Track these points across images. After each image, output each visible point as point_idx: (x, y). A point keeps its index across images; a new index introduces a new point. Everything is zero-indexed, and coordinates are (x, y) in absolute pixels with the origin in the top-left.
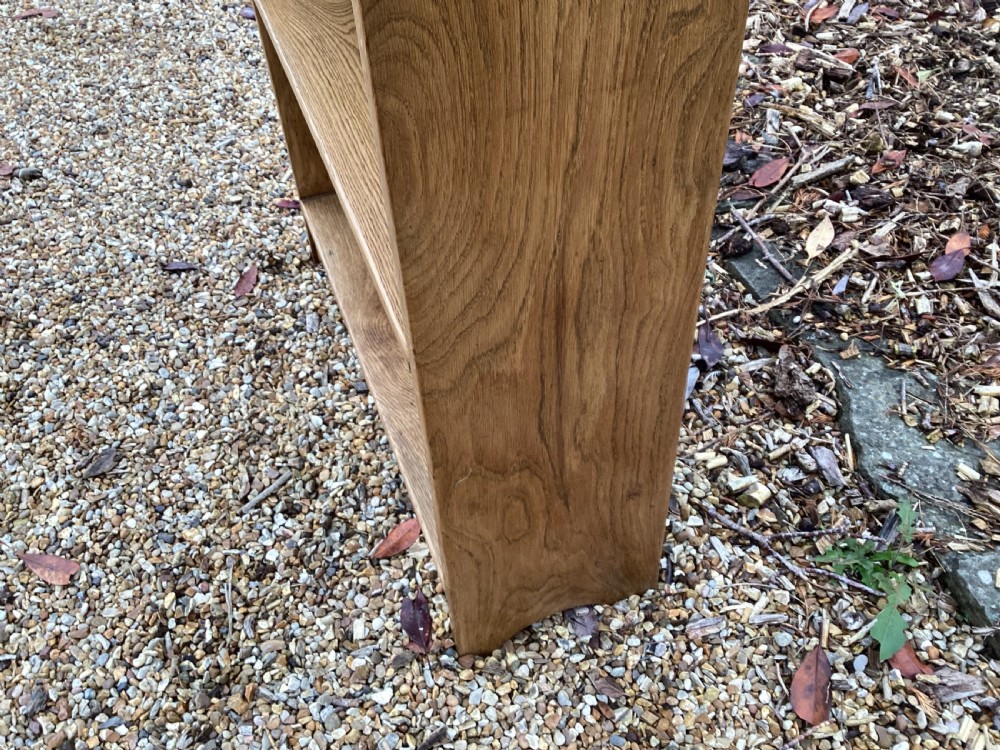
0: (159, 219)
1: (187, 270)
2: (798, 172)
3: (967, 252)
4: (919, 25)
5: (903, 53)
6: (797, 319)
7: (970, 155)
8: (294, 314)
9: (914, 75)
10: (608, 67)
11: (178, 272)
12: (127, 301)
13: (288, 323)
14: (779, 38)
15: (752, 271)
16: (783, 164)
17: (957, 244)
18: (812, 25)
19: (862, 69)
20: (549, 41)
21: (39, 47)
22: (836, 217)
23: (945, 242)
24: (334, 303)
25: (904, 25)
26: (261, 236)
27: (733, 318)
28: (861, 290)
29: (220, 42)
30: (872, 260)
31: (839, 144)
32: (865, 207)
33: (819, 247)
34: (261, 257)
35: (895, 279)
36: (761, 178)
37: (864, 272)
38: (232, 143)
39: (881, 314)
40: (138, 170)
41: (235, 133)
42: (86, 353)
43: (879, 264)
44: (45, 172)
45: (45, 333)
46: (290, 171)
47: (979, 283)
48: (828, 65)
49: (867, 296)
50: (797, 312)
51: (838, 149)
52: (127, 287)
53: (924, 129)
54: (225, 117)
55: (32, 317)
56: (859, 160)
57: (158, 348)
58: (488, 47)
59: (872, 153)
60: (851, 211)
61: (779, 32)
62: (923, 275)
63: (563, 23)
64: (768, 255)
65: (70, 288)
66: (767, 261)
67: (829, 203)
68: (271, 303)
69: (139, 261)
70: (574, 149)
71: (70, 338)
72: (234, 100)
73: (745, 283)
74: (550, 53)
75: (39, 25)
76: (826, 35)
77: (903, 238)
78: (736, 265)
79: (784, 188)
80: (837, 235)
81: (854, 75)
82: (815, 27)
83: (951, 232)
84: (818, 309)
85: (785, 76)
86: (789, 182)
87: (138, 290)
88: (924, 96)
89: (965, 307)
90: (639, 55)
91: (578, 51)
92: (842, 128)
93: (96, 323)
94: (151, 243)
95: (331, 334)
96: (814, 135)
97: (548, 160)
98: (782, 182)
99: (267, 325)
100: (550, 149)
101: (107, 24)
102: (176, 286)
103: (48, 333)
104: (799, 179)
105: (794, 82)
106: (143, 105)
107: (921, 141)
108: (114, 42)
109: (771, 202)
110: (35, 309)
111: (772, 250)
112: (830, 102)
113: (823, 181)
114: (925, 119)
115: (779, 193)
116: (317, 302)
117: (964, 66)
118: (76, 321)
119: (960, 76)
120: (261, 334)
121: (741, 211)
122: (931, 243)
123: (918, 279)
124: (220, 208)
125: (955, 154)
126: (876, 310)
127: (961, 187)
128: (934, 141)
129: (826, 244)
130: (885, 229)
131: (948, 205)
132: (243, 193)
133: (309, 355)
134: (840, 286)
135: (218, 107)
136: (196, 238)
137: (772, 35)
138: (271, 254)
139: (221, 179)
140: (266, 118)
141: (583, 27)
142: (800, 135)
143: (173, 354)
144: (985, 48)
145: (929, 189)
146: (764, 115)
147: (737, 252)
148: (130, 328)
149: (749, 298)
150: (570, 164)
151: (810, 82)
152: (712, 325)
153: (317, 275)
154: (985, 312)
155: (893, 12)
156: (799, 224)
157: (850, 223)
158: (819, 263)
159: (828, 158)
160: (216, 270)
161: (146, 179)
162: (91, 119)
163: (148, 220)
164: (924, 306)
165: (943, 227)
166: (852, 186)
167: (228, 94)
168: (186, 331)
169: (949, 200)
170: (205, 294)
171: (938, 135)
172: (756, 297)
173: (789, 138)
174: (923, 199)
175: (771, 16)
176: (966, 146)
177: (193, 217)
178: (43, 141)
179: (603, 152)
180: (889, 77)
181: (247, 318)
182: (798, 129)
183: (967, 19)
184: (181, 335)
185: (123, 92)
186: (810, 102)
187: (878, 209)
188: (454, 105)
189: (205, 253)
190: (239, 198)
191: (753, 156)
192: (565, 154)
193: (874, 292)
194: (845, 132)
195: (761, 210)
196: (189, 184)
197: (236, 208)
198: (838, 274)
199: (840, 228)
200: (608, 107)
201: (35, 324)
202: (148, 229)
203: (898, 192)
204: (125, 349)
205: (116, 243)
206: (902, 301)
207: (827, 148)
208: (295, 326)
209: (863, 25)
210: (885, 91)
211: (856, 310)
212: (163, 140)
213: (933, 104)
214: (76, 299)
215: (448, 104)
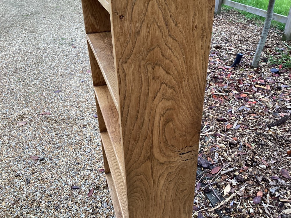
0: (71, 174)
1: (77, 189)
2: (222, 170)
3: (262, 196)
4: (252, 131)
5: (248, 139)
6: (221, 212)
7: (263, 169)
8: (101, 202)
9: (251, 145)
10: (170, 199)
11: (75, 189)
12: (63, 197)
13: (100, 205)
14: (219, 132)
15: (211, 197)
16: (219, 168)
17: (260, 194)
18: (226, 129)
19: (239, 142)
20: (159, 196)
21: (46, 123)
22: (231, 184)
23: (257, 193)
24: (111, 199)
25: (249, 131)
26: (95, 179)
27: (206, 210)
28: (237, 205)
29: (88, 123)
30: (240, 197)
31: (232, 163)
32: (238, 182)
33: (227, 192)
34: (94, 186)
35: (245, 202)
36: (213, 172)
37: (238, 199)
38: (89, 152)
39: (241, 212)
40: (67, 159)
41: (90, 149)
42: (52, 211)
43: (241, 198)
44: (45, 158)
45: (43, 205)
46: (103, 161)
47: (264, 205)
48: (230, 141)
49: (238, 206)
50: (221, 210)
51: (232, 165)
52: (63, 192)
53: (253, 161)
54: (88, 144)
55: (41, 200)
56: (237, 168)
57: (69, 211)
58: (148, 199)
59: (240, 166)
60: (234, 183)
61: (219, 130)
62: (252, 202)
63: (161, 194)
64: (215, 193)
65: (49, 192)
66: (215, 195)
67: (230, 180)
68: (96, 199)
69: (66, 185)
70: (164, 210)
71: (49, 207)
72: (91, 140)
73: (210, 201)
74: (159, 198)
75: (46, 117)
76: (230, 132)
77: (247, 191)
78: (208, 195)
79: (219, 174)
80: (231, 189)
81: (236, 144)
82: (227, 130)
83: (258, 190)
84: (226, 209)
85: (220, 143)
86: (220, 173)
87: (65, 194)
88: (253, 151)
89: (261, 211)
90: (175, 196)
91: (164, 197)
92: (233, 159)
93: (55, 203)
94: (69, 180)
95: (110, 209)
96: (226, 161)
97: (159, 212)
98: (219, 173)
99: (95, 205)
100: (159, 211)
101: (62, 117)
102: (74, 193)
103: (44, 205)
104: (223, 173)
105: (222, 145)
106: (69, 140)
107: (252, 163)
108: (63, 122)
109: (216, 178)
110: (41, 198)
111: (216, 192)
112: (230, 151)
113: (228, 173)
114: (253, 158)
115: (218, 176)
116: (107, 199)
117: (263, 143)
118: (51, 202)
119: (262, 145)
120: (93, 208)
121: (209, 180)
122: (254, 193)
123: (250, 203)
124: (86, 171)
125: (260, 168)
126: (240, 211)
127: (260, 178)
128: (255, 164)
129: (229, 191)
130: (243, 188)
131: (258, 183)
132: (91, 166)
133: (104, 214)
134: (232, 204)
135: (87, 142)
136: (80, 179)
137: (217, 131)
138: (97, 185)
139: (86, 162)
140: (98, 145)
141: (165, 194)
142: (223, 160)
143: (73, 213)
144: (268, 138)
145: (253, 178)
146: (214, 154)
147: (208, 192)
148: (63, 205)
149: (210, 205)
150: (163, 212)
151: (226, 145)
152: (201, 212)
153: (107, 191)
154: (266, 213)
155: (246, 127)
156: (222, 185)
157: (234, 186)
158: (227, 196)
159: (230, 167)
160: (84, 188)
161: (69, 162)
162: (57, 144)
163: (69, 174)
164: (251, 211)
165: (256, 189)
166: (235, 176)
167: (90, 138)
168: (76, 206)
169: (258, 181)
170: (81, 196)
171: (256, 162)
172: (212, 205)
173: (220, 161)
174: (252, 180)
175: (217, 126)
176: (262, 166)
177: (79, 173)
178: (45, 149)
179: (169, 210)
180: (245, 146)
181: (90, 203)
182: (223, 158)
183: (264, 130)
184: (75, 207)
185: (65, 136)
186: (226, 151)
187: (241, 182)
188: (142, 207)
189: (82, 184)
190: (90, 168)
191: (212, 165)
192: (162, 211)
193: (240, 205)
194: (234, 160)
195: (214, 180)
196: (79, 164)
197: (89, 171)
198: (231, 200)
199: (232, 187)
200: (170, 204)
201: (41, 202)
202: (69, 176)
203: (246, 178)
204: (62, 210)
205: (61, 180)
206: (246, 209)
207: (229, 164)
208: (101, 206)
209: (239, 130)
210: (243, 149)
211: (235, 210)
212: (73, 150)
213: (255, 153)
214: (51, 196)
215: (141, 206)
